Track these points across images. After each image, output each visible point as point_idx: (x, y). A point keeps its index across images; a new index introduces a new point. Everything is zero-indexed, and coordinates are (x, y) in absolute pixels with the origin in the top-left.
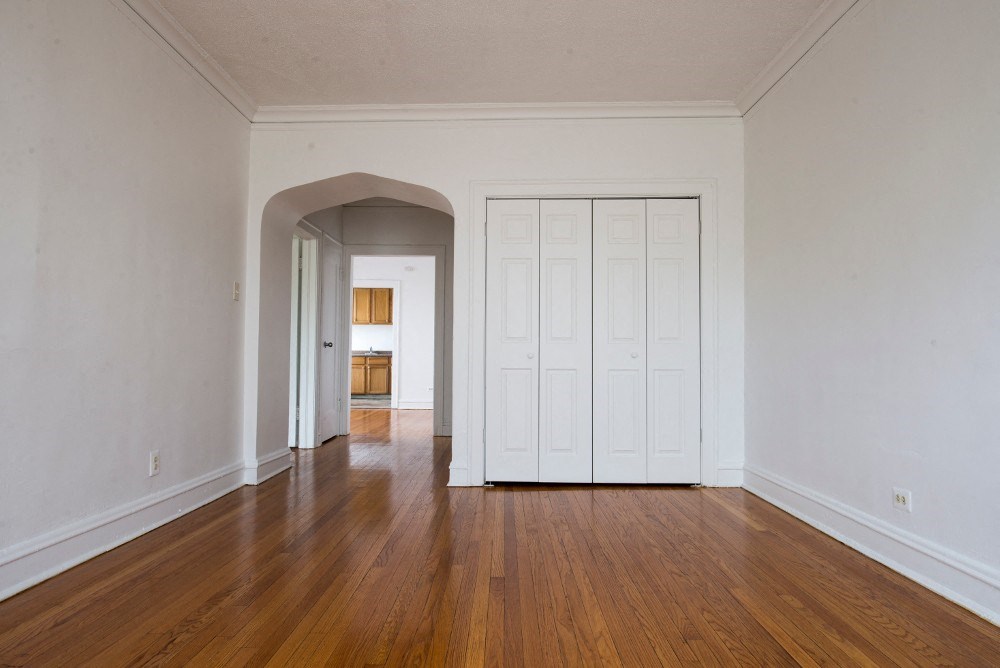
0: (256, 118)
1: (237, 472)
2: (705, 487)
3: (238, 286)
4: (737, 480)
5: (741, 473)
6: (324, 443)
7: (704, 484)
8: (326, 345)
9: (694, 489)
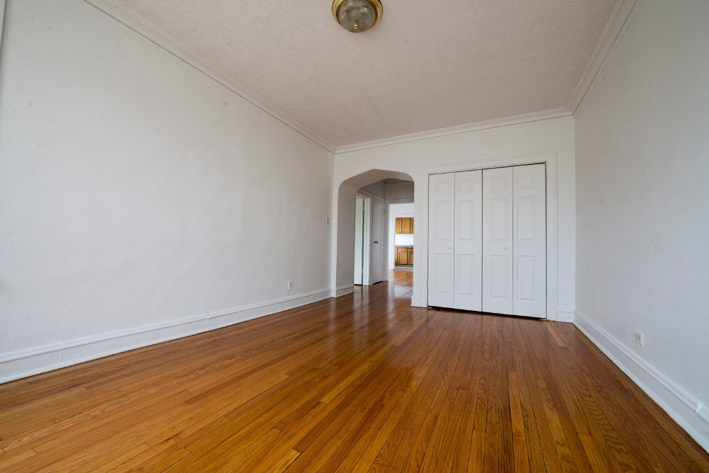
0: (336, 152)
1: (328, 292)
2: (548, 321)
3: (328, 219)
4: (570, 319)
5: (573, 315)
6: (374, 284)
7: (548, 319)
8: (375, 242)
9: (542, 321)
